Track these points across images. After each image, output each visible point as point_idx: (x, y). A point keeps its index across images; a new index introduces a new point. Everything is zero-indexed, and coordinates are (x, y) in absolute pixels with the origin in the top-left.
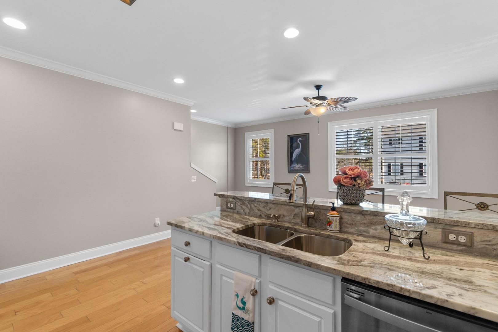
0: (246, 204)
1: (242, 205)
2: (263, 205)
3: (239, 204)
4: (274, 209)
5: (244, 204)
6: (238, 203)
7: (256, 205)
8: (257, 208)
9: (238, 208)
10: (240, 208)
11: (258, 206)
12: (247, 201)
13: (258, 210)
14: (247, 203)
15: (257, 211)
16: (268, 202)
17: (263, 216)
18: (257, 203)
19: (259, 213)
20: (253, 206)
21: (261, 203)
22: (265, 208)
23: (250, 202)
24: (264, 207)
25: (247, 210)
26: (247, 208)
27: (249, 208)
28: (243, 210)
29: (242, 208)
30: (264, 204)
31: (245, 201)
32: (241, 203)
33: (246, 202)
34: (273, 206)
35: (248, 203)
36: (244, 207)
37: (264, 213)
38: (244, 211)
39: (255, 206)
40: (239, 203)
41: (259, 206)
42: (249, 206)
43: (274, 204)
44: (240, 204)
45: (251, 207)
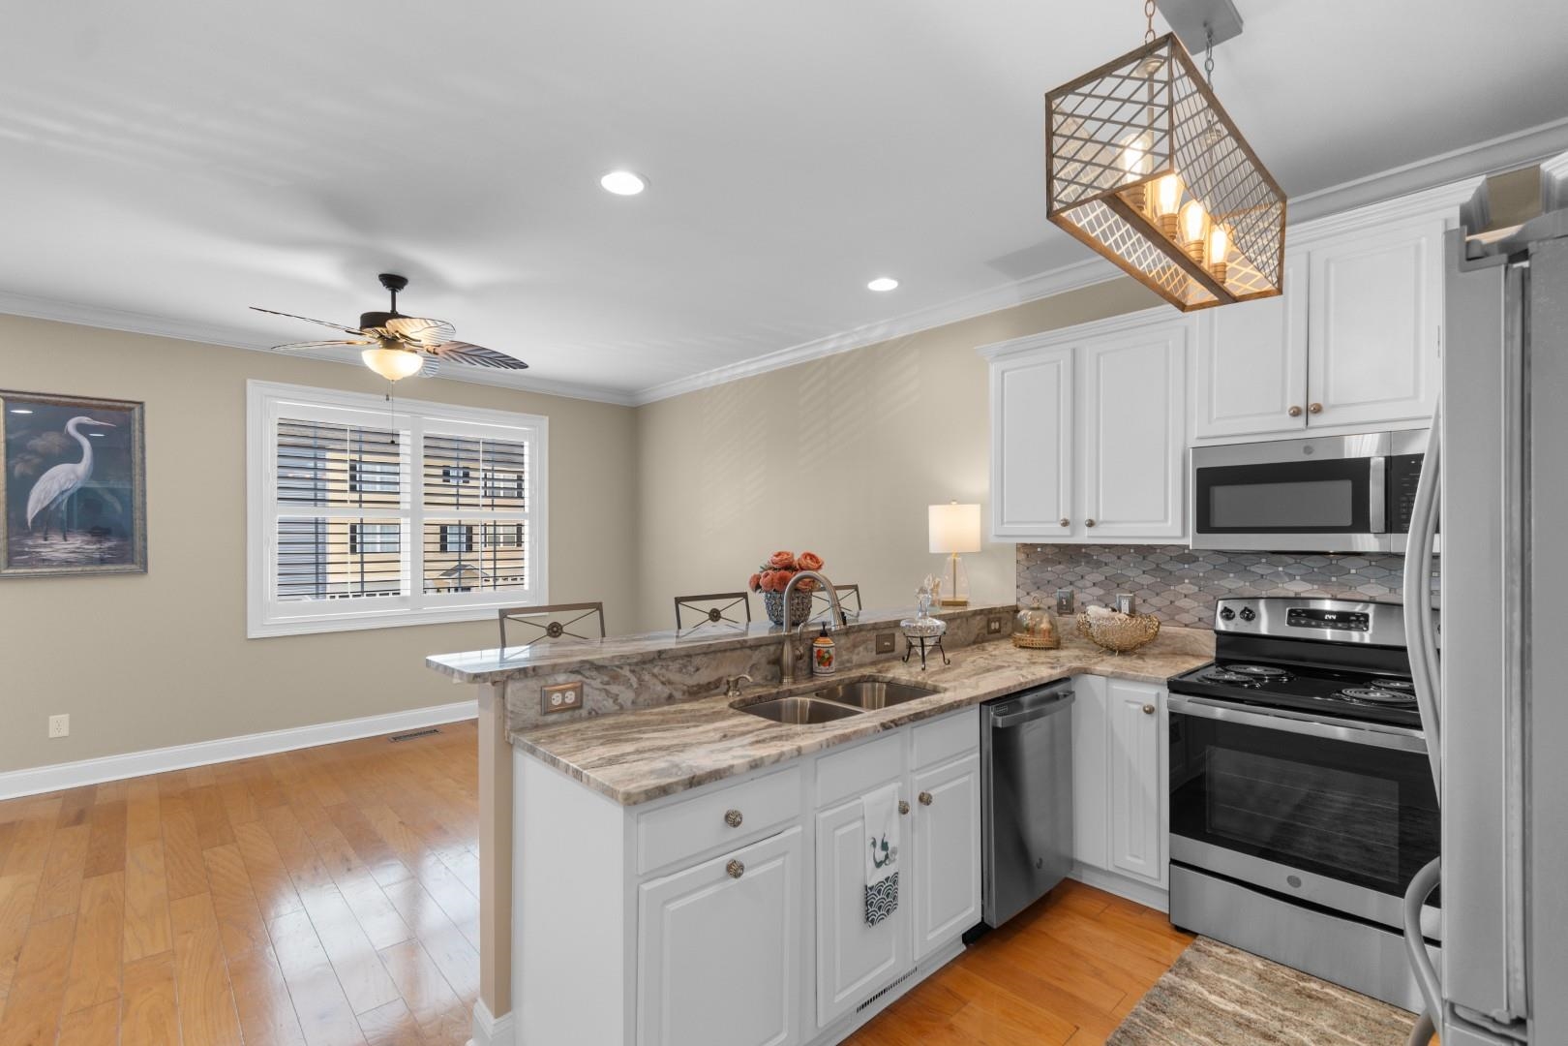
0: (625, 676)
1: (608, 683)
2: (678, 666)
3: (597, 683)
4: (707, 667)
5: (615, 678)
6: (593, 682)
7: (656, 670)
8: (661, 677)
9: (594, 697)
10: (600, 698)
11: (664, 671)
12: (628, 668)
13: (663, 683)
14: (628, 674)
15: (659, 687)
16: (691, 653)
17: (678, 695)
18: (660, 663)
19: (666, 691)
20: (647, 677)
21: (673, 661)
22: (684, 670)
23: (637, 669)
24: (680, 671)
25: (626, 696)
26: (628, 688)
27: (635, 686)
28: (611, 701)
29: (607, 692)
30: (681, 662)
31: (621, 668)
32: (606, 679)
33: (626, 672)
34: (705, 659)
35: (633, 671)
36: (614, 689)
37: (681, 686)
38: (615, 700)
39: (654, 675)
40: (599, 680)
41: (667, 670)
42: (634, 680)
43: (705, 654)
44: (601, 683)
45: (640, 681)
